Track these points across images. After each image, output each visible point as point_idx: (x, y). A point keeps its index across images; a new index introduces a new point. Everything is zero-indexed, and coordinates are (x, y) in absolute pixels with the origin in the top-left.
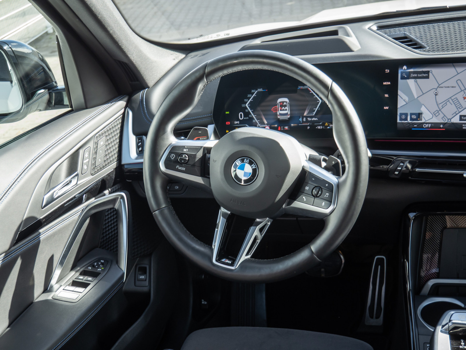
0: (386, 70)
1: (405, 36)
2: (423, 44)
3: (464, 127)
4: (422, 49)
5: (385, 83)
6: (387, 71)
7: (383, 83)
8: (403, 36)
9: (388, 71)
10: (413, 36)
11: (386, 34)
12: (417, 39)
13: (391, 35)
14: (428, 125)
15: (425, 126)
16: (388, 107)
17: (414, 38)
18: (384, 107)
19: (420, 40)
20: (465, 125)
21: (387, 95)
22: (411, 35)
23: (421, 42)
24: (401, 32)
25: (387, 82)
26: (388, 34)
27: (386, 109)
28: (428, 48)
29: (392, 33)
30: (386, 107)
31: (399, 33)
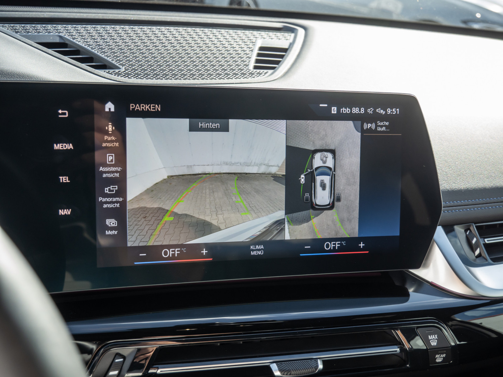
0: (60, 111)
1: (62, 41)
2: (109, 59)
3: (253, 250)
4: (111, 71)
5: (57, 147)
6: (64, 114)
7: (53, 147)
8: (57, 40)
11: (17, 32)
12: (92, 48)
13: (30, 35)
14: (174, 251)
15: (166, 253)
16: (70, 210)
17: (84, 46)
18: (60, 211)
19: (99, 52)
20: (255, 248)
21: (65, 178)
22: (76, 40)
23: (104, 56)
24: (52, 33)
25: (63, 143)
26: (23, 34)
27: (65, 214)
28: (123, 69)
29: (32, 32)
30: (65, 210)
31: (46, 34)
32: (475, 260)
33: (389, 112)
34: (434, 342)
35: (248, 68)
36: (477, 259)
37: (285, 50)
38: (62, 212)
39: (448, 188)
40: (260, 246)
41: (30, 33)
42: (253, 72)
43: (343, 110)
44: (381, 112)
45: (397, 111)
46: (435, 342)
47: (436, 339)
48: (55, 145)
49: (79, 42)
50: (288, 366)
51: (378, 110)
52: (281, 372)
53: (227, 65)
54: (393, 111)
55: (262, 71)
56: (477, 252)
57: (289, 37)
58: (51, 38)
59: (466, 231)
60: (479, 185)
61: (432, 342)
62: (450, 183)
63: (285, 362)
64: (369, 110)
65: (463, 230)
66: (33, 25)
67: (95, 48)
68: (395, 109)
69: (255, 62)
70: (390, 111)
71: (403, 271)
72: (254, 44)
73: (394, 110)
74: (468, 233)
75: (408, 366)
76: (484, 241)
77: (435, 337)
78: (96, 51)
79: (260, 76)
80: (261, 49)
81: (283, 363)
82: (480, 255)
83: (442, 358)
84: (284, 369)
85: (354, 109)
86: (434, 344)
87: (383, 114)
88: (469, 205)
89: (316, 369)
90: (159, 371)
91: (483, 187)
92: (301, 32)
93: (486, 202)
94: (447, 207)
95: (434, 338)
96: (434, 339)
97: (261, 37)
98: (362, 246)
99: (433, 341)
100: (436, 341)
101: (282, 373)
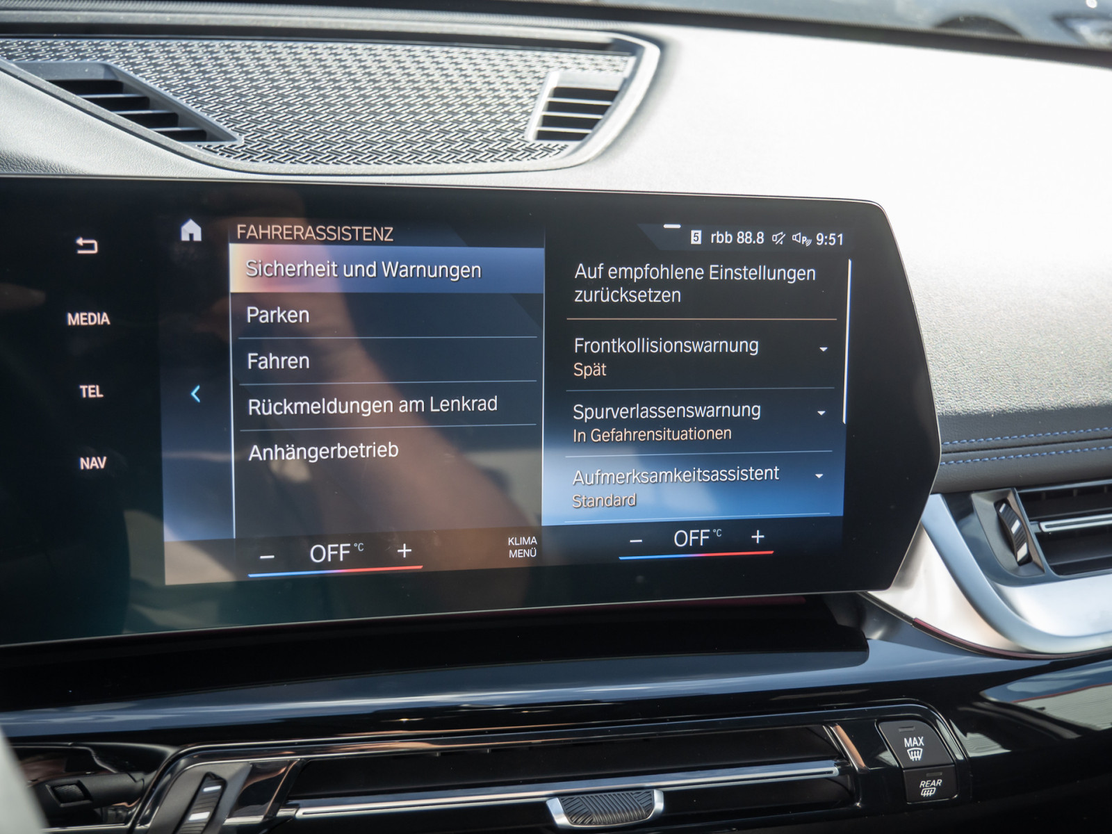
0: (80, 241)
1: (110, 77)
2: (212, 119)
3: (514, 548)
4: (215, 144)
5: (76, 319)
6: (89, 247)
7: (66, 319)
8: (100, 75)
9: (91, 247)
10: (150, 81)
11: (10, 58)
12: (175, 94)
13: (39, 64)
14: (337, 549)
15: (318, 554)
16: (105, 458)
17: (159, 89)
18: (82, 460)
19: (191, 101)
20: (518, 542)
21: (92, 389)
22: (141, 74)
23: (201, 111)
24: (88, 60)
25: (87, 312)
26: (23, 62)
27: (94, 467)
28: (241, 141)
29: (44, 57)
30: (94, 459)
31: (76, 60)
32: (1015, 571)
33: (820, 242)
34: (915, 752)
35: (523, 137)
36: (1021, 568)
37: (611, 95)
38: (86, 464)
39: (959, 410)
40: (529, 538)
41: (39, 60)
42: (532, 147)
43: (715, 237)
44: (803, 241)
45: (838, 240)
46: (918, 752)
47: (921, 747)
48: (70, 316)
49: (147, 79)
50: (586, 803)
51: (795, 236)
52: (571, 818)
53: (475, 130)
54: (830, 238)
55: (553, 143)
56: (1022, 552)
57: (623, 64)
58: (86, 70)
59: (997, 505)
60: (1028, 402)
61: (912, 753)
62: (963, 398)
63: (580, 796)
64: (776, 236)
65: (991, 504)
66: (49, 41)
67: (182, 94)
68: (834, 235)
69: (541, 123)
70: (822, 239)
71: (855, 593)
72: (541, 81)
73: (832, 236)
74: (1001, 510)
75: (858, 804)
76: (1040, 528)
77: (919, 741)
78: (184, 100)
79: (548, 156)
80: (558, 92)
81: (576, 797)
82: (1028, 559)
83: (935, 789)
84: (578, 810)
85: (741, 235)
86: (915, 757)
87: (807, 245)
88: (1006, 448)
89: (649, 811)
90: (300, 814)
91: (1038, 408)
92: (651, 53)
93: (1045, 441)
94: (954, 452)
95: (917, 743)
96: (916, 746)
97: (558, 65)
98: (760, 538)
99: (913, 751)
100: (920, 751)
101: (573, 819)
